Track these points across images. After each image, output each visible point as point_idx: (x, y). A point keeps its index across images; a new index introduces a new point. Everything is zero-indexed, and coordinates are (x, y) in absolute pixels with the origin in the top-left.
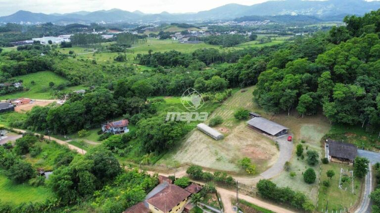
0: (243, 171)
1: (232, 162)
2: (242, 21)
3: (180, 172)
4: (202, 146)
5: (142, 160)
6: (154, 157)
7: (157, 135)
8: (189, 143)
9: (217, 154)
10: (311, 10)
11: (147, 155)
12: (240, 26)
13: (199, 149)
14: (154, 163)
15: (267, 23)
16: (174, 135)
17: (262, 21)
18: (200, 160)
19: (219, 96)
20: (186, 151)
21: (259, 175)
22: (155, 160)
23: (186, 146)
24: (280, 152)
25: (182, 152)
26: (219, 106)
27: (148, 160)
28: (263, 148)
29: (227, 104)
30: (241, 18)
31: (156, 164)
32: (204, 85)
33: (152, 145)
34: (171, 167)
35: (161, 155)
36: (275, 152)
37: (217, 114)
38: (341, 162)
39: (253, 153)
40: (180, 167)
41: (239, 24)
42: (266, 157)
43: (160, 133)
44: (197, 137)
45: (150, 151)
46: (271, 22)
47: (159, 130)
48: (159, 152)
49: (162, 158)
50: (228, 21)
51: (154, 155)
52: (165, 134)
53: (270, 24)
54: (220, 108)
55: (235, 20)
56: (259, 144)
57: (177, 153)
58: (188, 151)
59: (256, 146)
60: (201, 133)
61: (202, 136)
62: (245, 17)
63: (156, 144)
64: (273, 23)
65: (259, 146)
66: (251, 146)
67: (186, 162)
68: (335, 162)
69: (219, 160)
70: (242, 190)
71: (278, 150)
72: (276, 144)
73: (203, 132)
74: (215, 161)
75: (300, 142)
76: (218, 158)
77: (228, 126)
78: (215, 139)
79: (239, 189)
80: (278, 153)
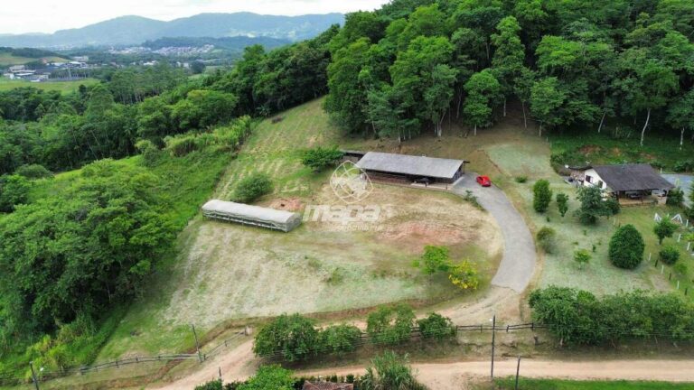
0: (438, 288)
1: (382, 272)
2: (161, 47)
3: (218, 359)
4: (253, 259)
5: (27, 364)
6: (78, 340)
7: (80, 251)
8: (199, 260)
9: (314, 266)
10: (278, 30)
11: (46, 339)
12: (157, 54)
13: (249, 270)
14: (90, 362)
15: (212, 50)
16: (151, 241)
17: (200, 47)
18: (271, 297)
19: (222, 134)
20: (203, 286)
21: (492, 287)
22: (91, 348)
23: (193, 273)
24: (491, 215)
25: (186, 292)
26: (234, 158)
27: (60, 359)
28: (439, 217)
29: (253, 151)
30: (158, 41)
31: (100, 360)
32: (167, 115)
33: (64, 296)
34: (174, 351)
35: (107, 325)
36: (479, 217)
37: (236, 177)
38: (639, 202)
39: (416, 235)
40: (207, 341)
41: (157, 52)
42: (462, 237)
43: (93, 241)
44: (220, 239)
45: (57, 322)
46: (217, 47)
47: (88, 233)
48: (97, 318)
49: (117, 335)
50: (130, 46)
51: (79, 332)
52: (116, 240)
53: (216, 51)
54: (238, 163)
55: (146, 45)
56: (421, 210)
57: (173, 301)
58: (211, 285)
59: (413, 216)
60: (224, 226)
61: (230, 232)
62: (164, 38)
63: (79, 288)
64: (220, 51)
65: (424, 214)
66: (400, 219)
67: (223, 318)
68: (628, 206)
69: (334, 279)
70: (479, 347)
71: (483, 210)
72: (466, 200)
73: (232, 222)
74: (322, 287)
75: (516, 183)
76: (328, 277)
77: (298, 193)
78: (281, 231)
79: (469, 347)
80: (489, 218)
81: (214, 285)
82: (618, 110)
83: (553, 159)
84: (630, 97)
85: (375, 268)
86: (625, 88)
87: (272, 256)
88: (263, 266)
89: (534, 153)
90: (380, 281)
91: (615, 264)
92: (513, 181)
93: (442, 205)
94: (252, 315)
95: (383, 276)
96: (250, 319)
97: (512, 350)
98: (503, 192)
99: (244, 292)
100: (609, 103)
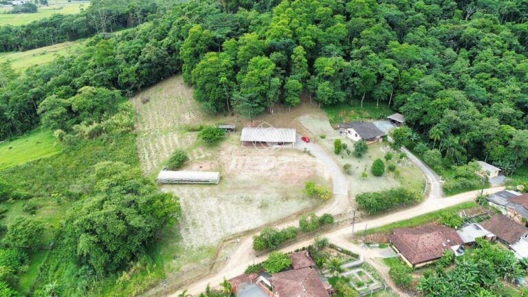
4: (211, 203)
9: (249, 201)
13: (214, 210)
18: (236, 222)
20: (194, 224)
23: (183, 218)
25: (187, 229)
26: (135, 136)
28: (295, 163)
29: (146, 129)
31: (168, 275)
36: (313, 161)
38: (373, 142)
49: (165, 261)
54: (140, 138)
57: (183, 236)
67: (219, 237)
68: (370, 145)
69: (264, 206)
70: (342, 222)
71: (314, 157)
72: (304, 152)
73: (179, 184)
74: (259, 211)
75: (321, 139)
76: (260, 205)
77: (206, 158)
78: (214, 184)
79: (338, 223)
80: (318, 160)
81: (200, 222)
82: (353, 93)
83: (331, 122)
84: (358, 87)
85: (281, 197)
86: (356, 83)
87: (220, 200)
88: (220, 206)
89: (321, 119)
90: (286, 203)
91: (375, 175)
92: (319, 138)
93: (294, 157)
94: (234, 232)
95: (287, 199)
96: (234, 235)
97: (354, 221)
98: (316, 145)
99: (220, 221)
100: (349, 90)
